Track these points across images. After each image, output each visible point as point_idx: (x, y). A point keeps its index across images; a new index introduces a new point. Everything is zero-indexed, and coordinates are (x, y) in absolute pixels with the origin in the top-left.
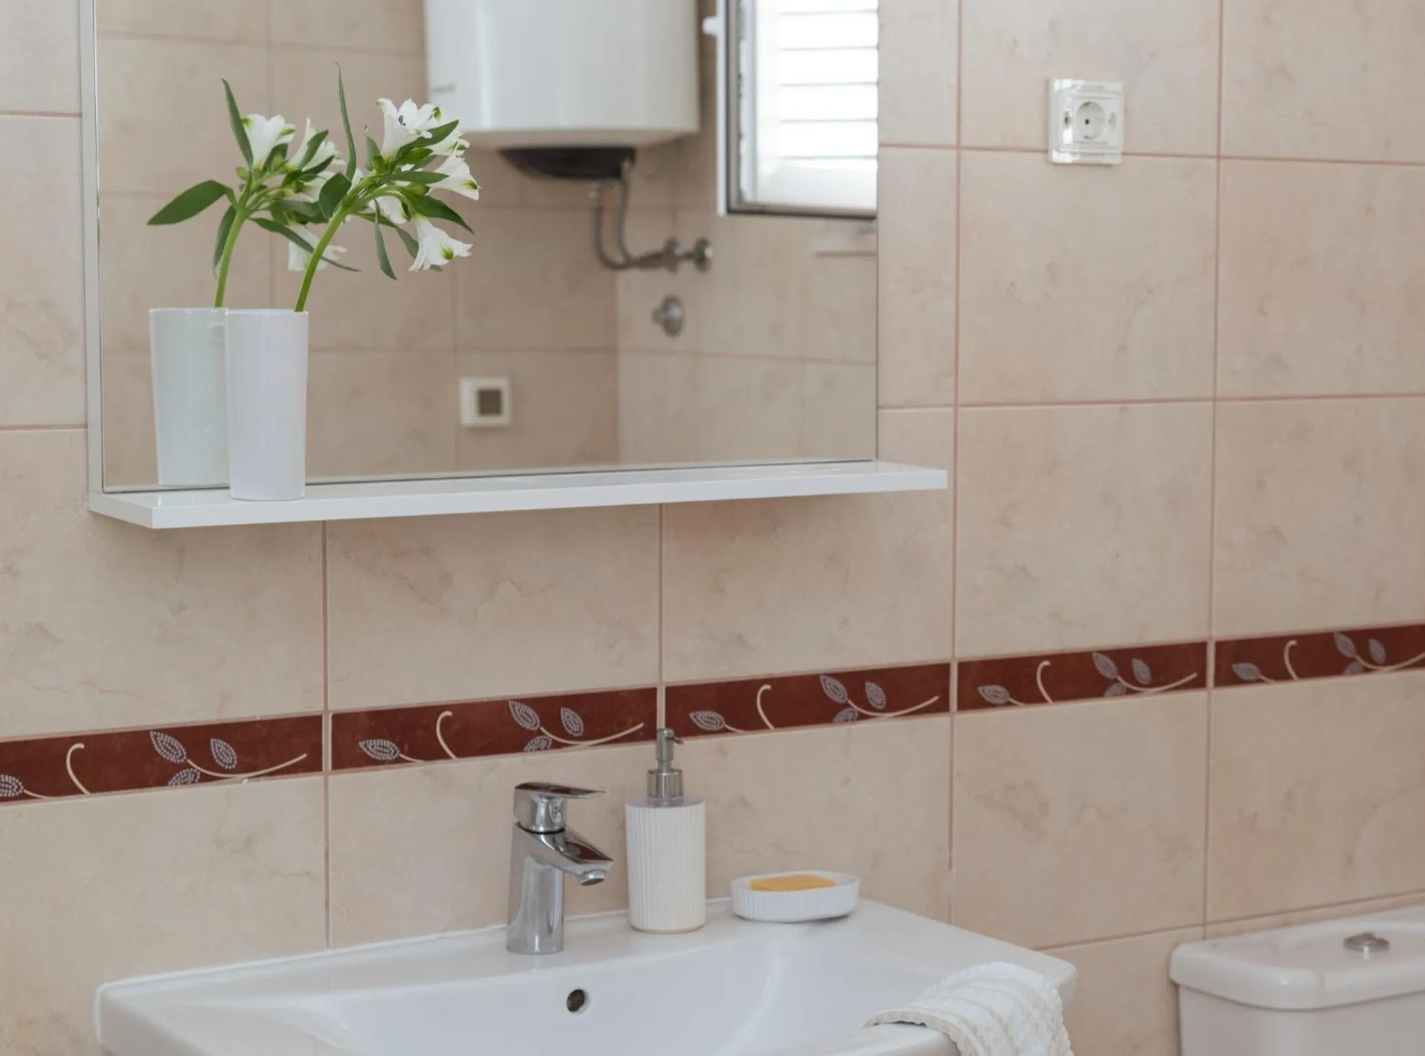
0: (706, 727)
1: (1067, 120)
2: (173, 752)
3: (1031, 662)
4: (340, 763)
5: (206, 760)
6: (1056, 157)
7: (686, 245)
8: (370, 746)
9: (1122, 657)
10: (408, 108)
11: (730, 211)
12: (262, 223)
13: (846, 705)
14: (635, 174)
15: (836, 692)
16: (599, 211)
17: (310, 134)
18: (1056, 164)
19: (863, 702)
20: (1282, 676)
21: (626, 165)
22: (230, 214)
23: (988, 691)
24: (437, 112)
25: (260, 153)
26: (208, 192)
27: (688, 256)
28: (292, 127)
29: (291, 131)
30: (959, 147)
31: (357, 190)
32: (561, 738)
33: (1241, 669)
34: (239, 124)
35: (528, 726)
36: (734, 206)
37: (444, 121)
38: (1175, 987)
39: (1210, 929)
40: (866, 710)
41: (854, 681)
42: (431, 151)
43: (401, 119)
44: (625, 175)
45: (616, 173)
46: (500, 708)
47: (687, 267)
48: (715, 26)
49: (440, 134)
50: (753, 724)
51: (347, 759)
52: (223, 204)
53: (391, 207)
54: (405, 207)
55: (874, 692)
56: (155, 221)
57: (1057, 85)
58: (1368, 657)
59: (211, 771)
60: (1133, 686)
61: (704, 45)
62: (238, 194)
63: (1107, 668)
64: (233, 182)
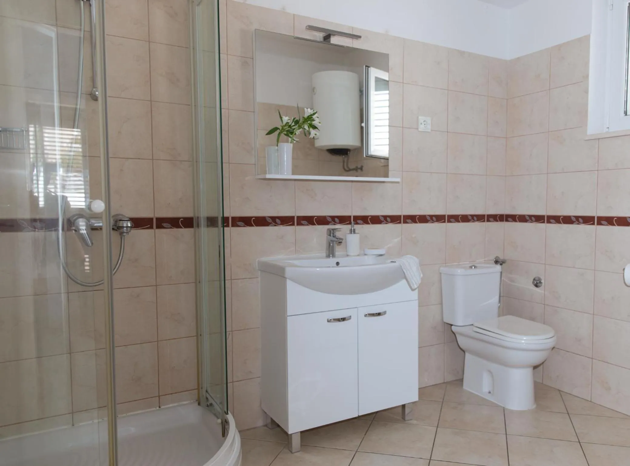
0: (359, 223)
1: (421, 124)
2: (270, 220)
3: (416, 216)
4: (298, 224)
5: (275, 222)
6: (420, 130)
7: (359, 167)
8: (303, 222)
9: (431, 216)
10: (309, 110)
11: (366, 156)
12: (285, 134)
13: (384, 221)
14: (350, 154)
15: (382, 219)
16: (344, 162)
17: (293, 118)
18: (420, 131)
19: (387, 221)
20: (459, 222)
21: (349, 152)
22: (279, 134)
23: (408, 221)
24: (314, 111)
25: (284, 123)
26: (276, 129)
27: (359, 168)
28: (289, 119)
29: (289, 120)
30: (403, 127)
31: (301, 123)
32: (335, 223)
33: (452, 220)
34: (281, 118)
35: (329, 220)
36: (367, 155)
37: (315, 111)
38: (441, 273)
39: (447, 265)
40: (387, 222)
41: (385, 217)
42: (312, 117)
43: (308, 111)
44: (348, 154)
45: (347, 154)
46: (324, 217)
47: (359, 171)
48: (363, 125)
49: (314, 114)
50: (368, 223)
51: (299, 224)
52: (278, 131)
53: (306, 127)
54: (309, 127)
55: (389, 219)
56: (267, 134)
57: (420, 117)
58: (474, 219)
59: (276, 224)
60: (433, 222)
61: (362, 128)
62: (280, 129)
63: (428, 218)
64: (280, 128)
